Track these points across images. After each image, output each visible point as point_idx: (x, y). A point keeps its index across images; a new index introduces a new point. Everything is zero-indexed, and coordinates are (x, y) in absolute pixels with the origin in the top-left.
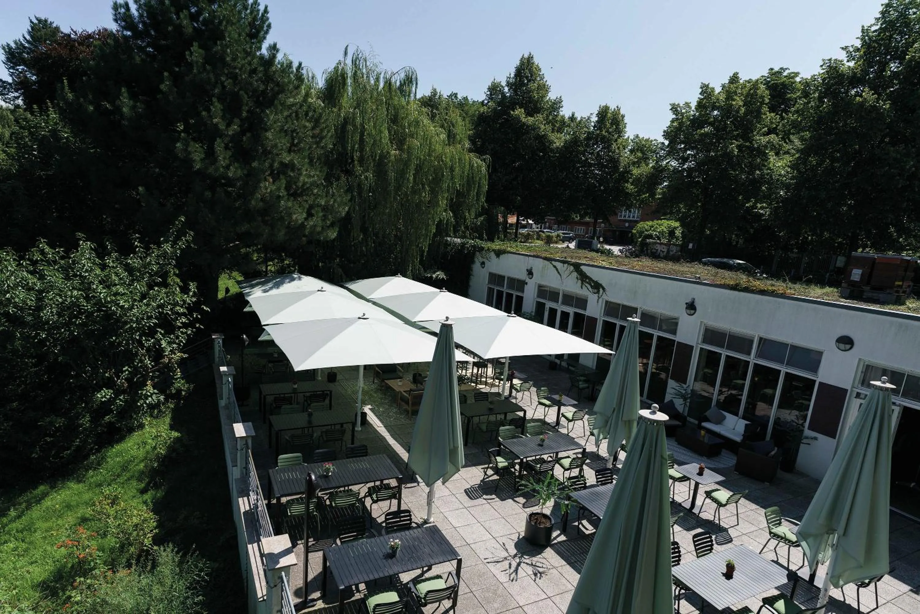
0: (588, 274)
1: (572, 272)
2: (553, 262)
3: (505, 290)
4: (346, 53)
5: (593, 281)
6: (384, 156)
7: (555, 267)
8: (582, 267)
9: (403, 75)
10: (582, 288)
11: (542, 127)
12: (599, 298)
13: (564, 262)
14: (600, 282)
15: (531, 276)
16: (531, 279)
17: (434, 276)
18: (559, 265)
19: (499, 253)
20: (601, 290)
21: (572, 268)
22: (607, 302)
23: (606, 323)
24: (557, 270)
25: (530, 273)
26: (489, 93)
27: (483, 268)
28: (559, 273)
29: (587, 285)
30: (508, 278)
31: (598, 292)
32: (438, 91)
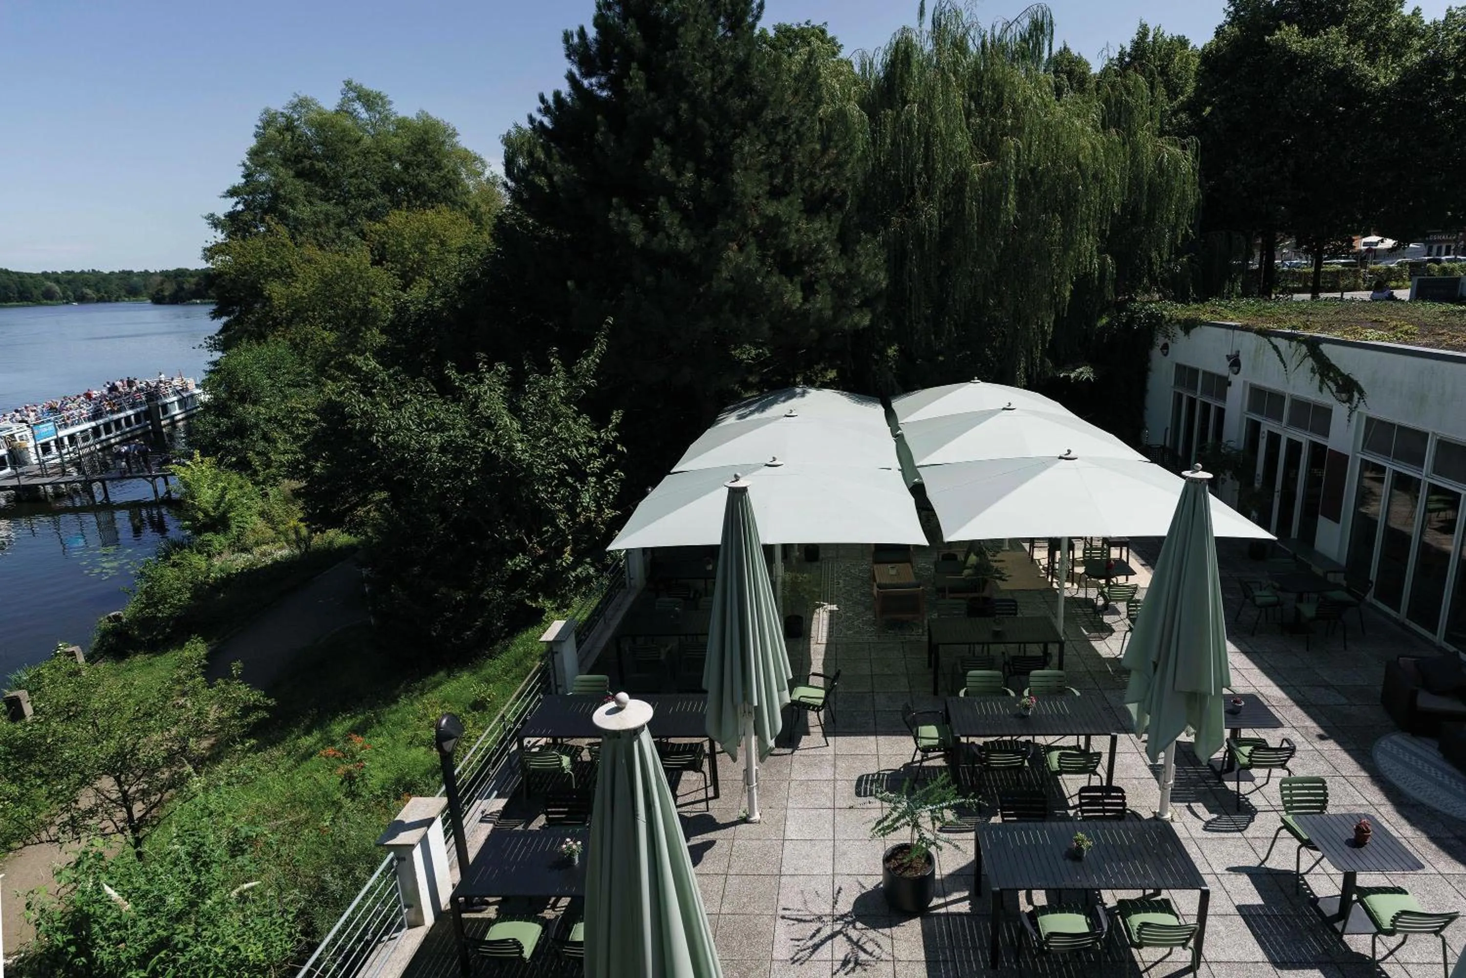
0: (1333, 362)
1: (1305, 357)
2: (1273, 339)
3: (1200, 398)
4: (922, 13)
5: (1342, 375)
6: (961, 177)
7: (1275, 348)
8: (1324, 347)
9: (1026, 22)
10: (1321, 390)
11: (1341, 51)
12: (1352, 411)
13: (1290, 337)
14: (1355, 377)
15: (1235, 369)
16: (1237, 373)
17: (1072, 375)
18: (1282, 343)
19: (1189, 326)
20: (1356, 395)
21: (1304, 349)
22: (1370, 421)
23: (1366, 465)
24: (1280, 355)
25: (1235, 362)
26: (1232, 9)
27: (1166, 355)
28: (1282, 360)
29: (1331, 384)
30: (1205, 373)
31: (1350, 400)
32: (1151, 27)
